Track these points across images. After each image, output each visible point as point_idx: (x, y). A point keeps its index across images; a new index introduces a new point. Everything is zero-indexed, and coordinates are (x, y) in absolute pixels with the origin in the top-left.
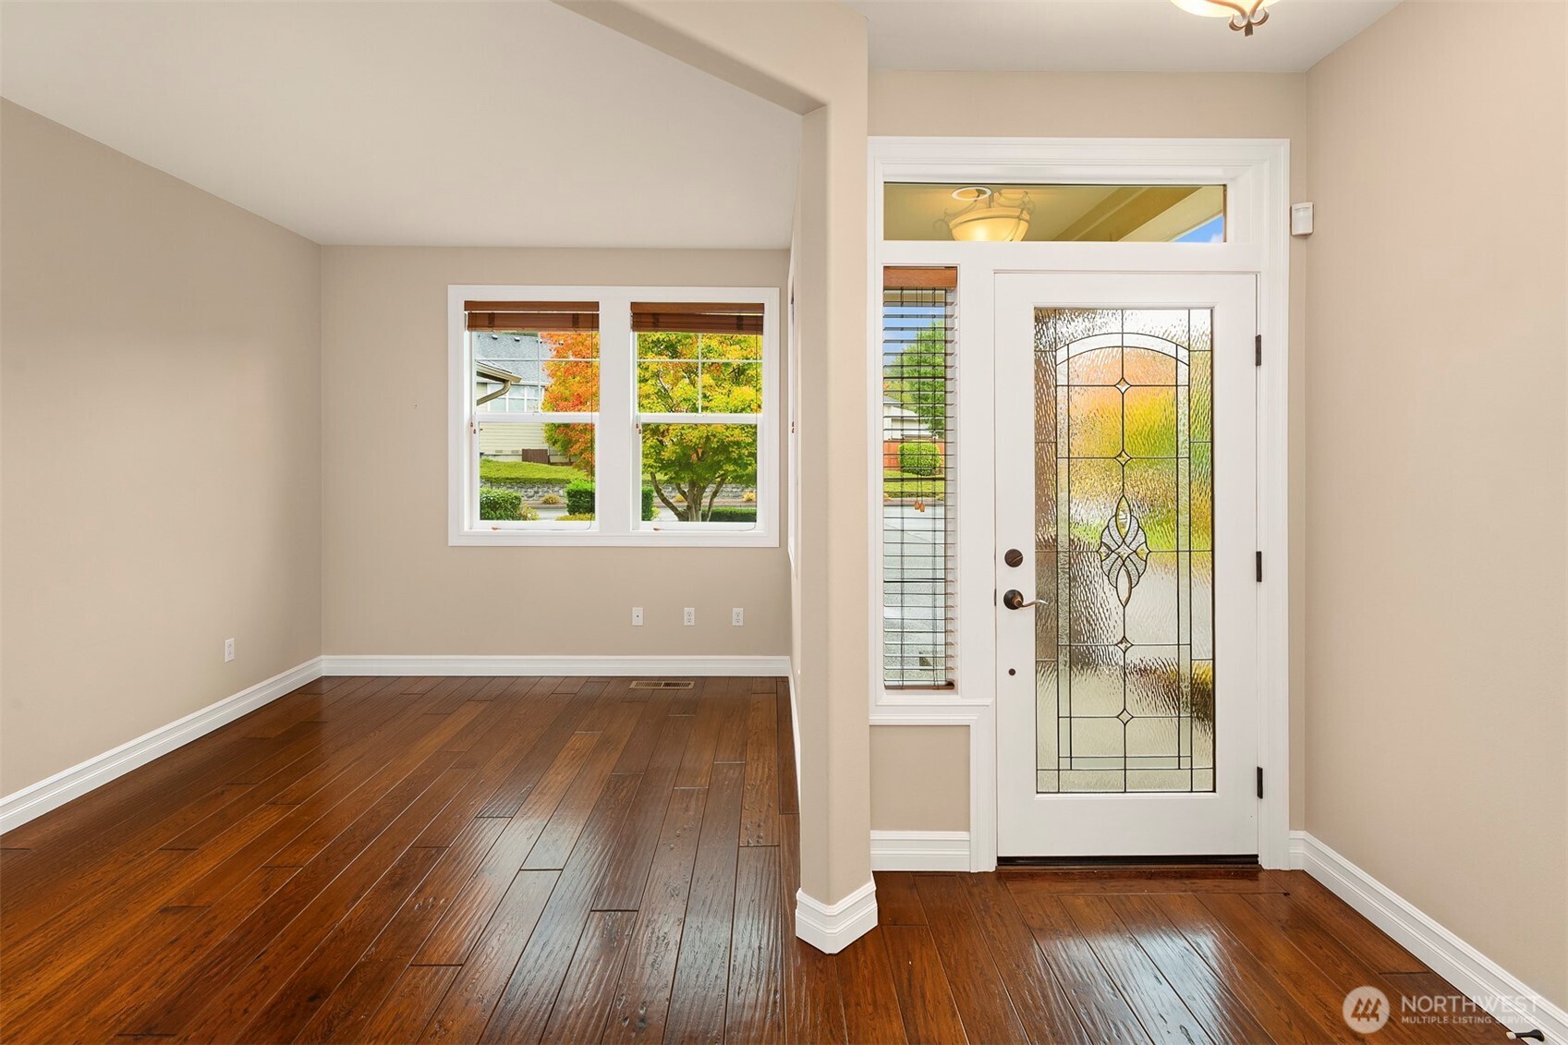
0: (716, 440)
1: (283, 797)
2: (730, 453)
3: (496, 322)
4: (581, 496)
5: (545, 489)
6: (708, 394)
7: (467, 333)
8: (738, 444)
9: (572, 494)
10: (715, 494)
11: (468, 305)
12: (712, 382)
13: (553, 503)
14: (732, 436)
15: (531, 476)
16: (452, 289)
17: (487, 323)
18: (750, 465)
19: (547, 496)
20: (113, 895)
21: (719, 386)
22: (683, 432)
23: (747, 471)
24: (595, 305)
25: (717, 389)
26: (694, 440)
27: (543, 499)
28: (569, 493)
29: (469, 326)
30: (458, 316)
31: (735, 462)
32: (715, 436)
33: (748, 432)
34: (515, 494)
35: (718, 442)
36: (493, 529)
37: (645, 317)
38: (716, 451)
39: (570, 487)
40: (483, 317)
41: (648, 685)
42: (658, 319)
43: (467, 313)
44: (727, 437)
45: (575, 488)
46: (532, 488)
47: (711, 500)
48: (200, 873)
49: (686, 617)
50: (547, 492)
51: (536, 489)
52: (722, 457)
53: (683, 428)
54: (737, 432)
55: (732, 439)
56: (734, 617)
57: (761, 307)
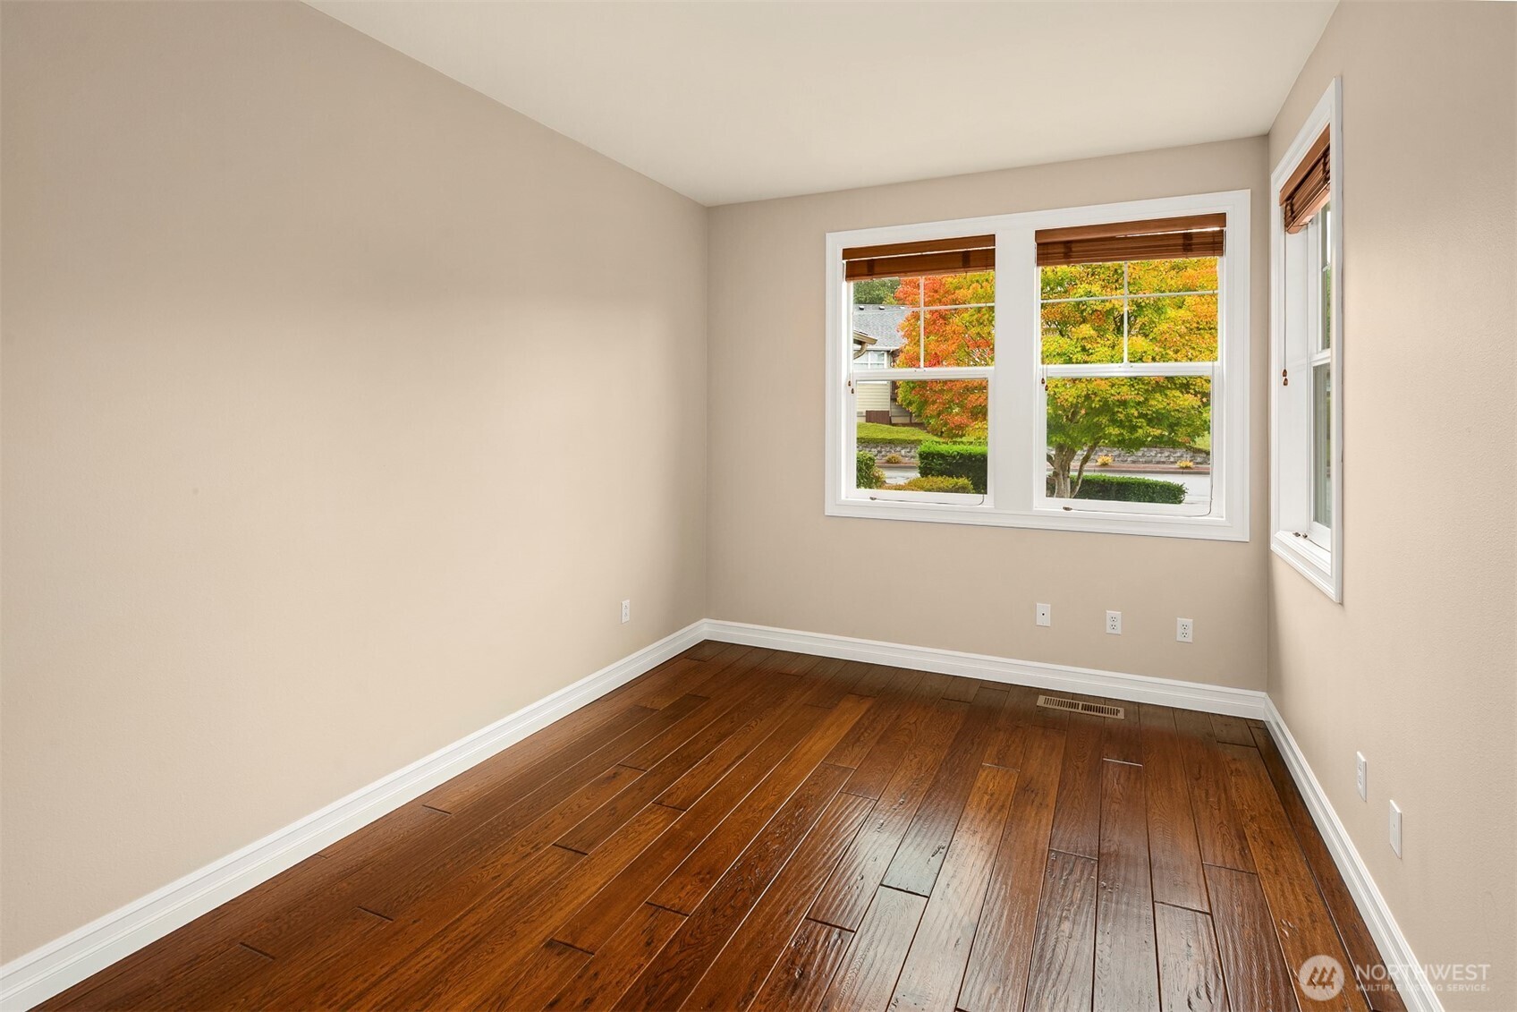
0: (1098, 399)
1: (669, 796)
2: (1114, 414)
3: (877, 269)
4: (933, 458)
5: (888, 449)
6: (1088, 346)
7: (845, 283)
8: (1124, 403)
9: (925, 456)
10: (1086, 460)
11: (847, 253)
12: (1092, 332)
13: (895, 463)
14: (1119, 394)
15: (875, 436)
16: (830, 238)
17: (865, 270)
18: (1140, 427)
19: (889, 455)
20: (507, 904)
21: (1101, 336)
22: (1056, 390)
23: (1137, 435)
24: (991, 239)
25: (1099, 340)
26: (1070, 400)
27: (887, 458)
28: (920, 455)
29: (847, 277)
30: (837, 265)
31: (1121, 424)
32: (1095, 394)
33: (1139, 390)
34: (869, 455)
35: (1100, 401)
36: (872, 499)
37: (1053, 247)
38: (1098, 412)
39: (922, 448)
40: (863, 264)
41: (1060, 704)
42: (1071, 249)
43: (845, 262)
44: (1112, 395)
45: (926, 449)
46: (876, 447)
47: (1081, 466)
48: (587, 893)
49: (1109, 623)
50: (890, 452)
51: (879, 449)
52: (1104, 420)
53: (1056, 386)
54: (1125, 389)
55: (1119, 397)
56: (1180, 630)
57: (1220, 219)
